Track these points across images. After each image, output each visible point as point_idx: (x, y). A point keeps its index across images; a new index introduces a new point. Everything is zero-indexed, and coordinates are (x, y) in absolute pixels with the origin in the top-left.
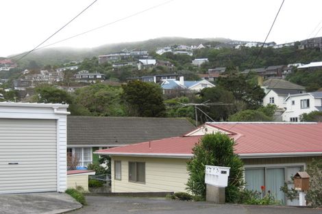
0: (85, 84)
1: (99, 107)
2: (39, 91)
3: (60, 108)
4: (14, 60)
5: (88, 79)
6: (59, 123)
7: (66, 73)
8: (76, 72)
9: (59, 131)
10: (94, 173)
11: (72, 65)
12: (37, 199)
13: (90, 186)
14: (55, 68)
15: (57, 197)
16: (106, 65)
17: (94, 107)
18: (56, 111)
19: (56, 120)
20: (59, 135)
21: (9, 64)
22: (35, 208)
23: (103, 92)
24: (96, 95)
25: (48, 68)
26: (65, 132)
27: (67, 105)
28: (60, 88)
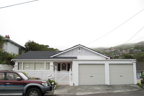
0: (136, 53)
1: (141, 60)
2: (123, 56)
3: (134, 60)
4: (115, 48)
5: (137, 52)
6: (133, 65)
7: (130, 50)
8: (133, 50)
9: (134, 67)
10: (142, 79)
11: (132, 48)
12: (128, 86)
13: (141, 83)
14: (127, 49)
15: (134, 86)
16: (142, 47)
17: (140, 60)
18: (132, 61)
19: (132, 64)
20: (134, 68)
21: (114, 49)
22: (128, 89)
23: (142, 55)
24: (140, 56)
25: (125, 49)
26: (136, 67)
27: (135, 60)
28: (129, 55)
